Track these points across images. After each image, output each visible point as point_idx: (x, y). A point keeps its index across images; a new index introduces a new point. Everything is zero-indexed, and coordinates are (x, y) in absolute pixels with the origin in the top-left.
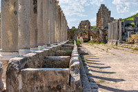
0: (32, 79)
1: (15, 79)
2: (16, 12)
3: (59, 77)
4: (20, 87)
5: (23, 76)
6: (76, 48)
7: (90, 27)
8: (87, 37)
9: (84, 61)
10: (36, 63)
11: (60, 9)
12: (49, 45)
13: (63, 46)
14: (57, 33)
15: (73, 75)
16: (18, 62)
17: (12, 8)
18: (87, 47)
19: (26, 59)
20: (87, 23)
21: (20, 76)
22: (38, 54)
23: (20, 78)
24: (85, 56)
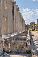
0: (13, 44)
1: (7, 44)
2: (7, 21)
3: (23, 44)
4: (9, 47)
5: (10, 43)
6: (29, 33)
7: (35, 24)
8: (33, 28)
9: (32, 38)
10: (14, 39)
11: (22, 18)
12: (18, 32)
13: (24, 32)
14: (21, 27)
15: (28, 43)
16: (8, 39)
17: (6, 19)
18: (33, 33)
19: (11, 37)
20: (34, 23)
21: (9, 43)
22: (15, 36)
23: (9, 44)
24: (32, 36)
